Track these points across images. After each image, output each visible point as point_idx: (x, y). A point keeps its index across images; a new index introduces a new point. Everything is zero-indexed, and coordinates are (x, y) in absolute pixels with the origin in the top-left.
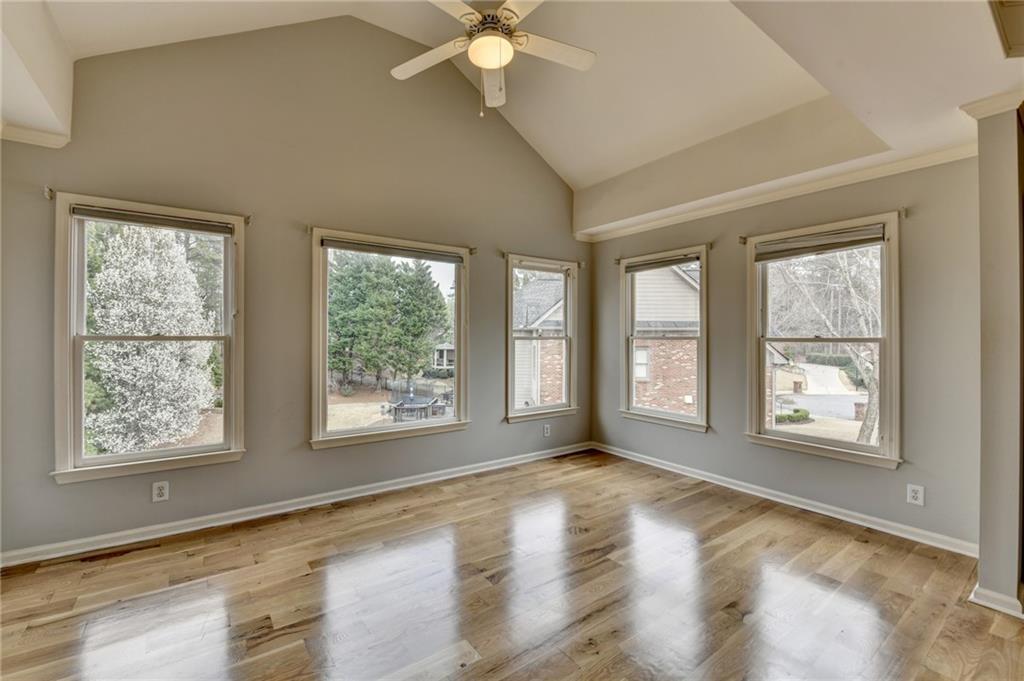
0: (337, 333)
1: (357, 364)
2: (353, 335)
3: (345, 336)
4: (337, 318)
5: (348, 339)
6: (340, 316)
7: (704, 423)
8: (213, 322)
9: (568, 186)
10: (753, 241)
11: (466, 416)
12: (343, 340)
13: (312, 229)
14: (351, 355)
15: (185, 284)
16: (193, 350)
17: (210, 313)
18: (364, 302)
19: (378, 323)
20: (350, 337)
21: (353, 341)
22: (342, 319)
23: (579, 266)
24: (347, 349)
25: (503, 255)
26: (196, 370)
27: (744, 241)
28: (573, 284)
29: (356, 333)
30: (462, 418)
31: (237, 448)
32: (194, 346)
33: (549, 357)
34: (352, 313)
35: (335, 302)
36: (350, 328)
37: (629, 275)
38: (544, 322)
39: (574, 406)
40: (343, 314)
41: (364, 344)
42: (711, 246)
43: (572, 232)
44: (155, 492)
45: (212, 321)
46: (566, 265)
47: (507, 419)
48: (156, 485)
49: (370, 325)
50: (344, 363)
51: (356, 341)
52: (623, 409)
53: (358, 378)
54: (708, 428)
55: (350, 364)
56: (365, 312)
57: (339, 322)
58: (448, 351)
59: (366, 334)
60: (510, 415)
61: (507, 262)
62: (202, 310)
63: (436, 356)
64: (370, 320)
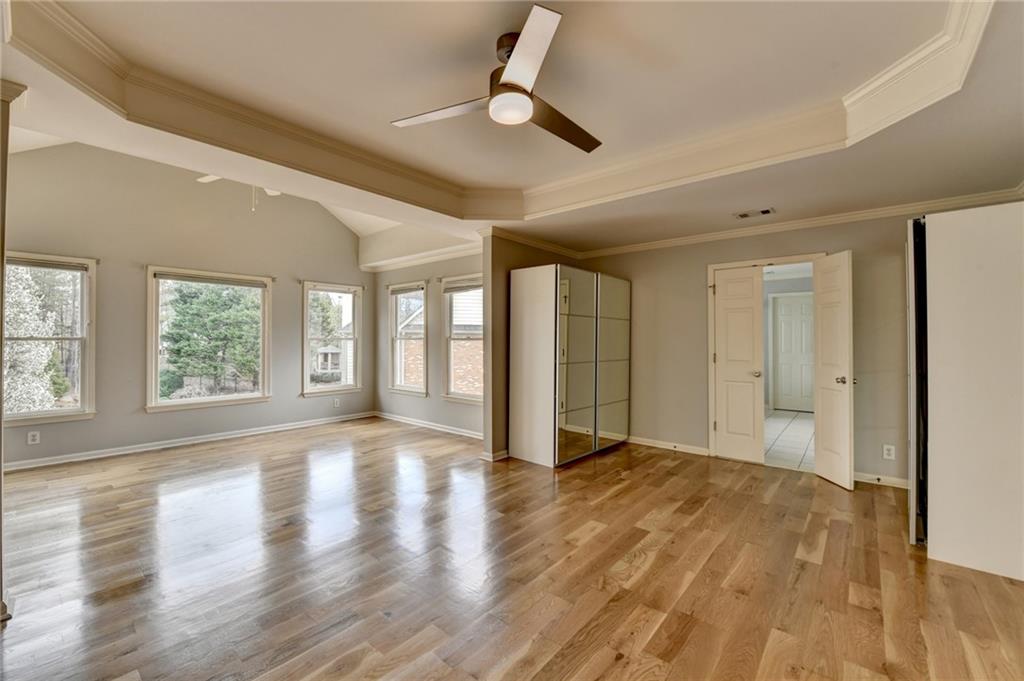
0: (207, 336)
1: (230, 369)
2: (225, 338)
3: (216, 339)
4: (206, 320)
5: (219, 343)
6: (211, 318)
7: (424, 391)
8: (52, 324)
9: (355, 234)
10: (444, 280)
11: (269, 392)
12: (213, 343)
13: (147, 267)
14: (223, 359)
15: (17, 280)
16: (27, 355)
17: (49, 314)
18: (238, 304)
19: (254, 325)
20: (222, 340)
21: (225, 345)
22: (213, 321)
23: (364, 288)
24: (220, 354)
25: (300, 283)
26: (31, 378)
27: (440, 280)
28: (360, 302)
29: (229, 336)
30: (266, 393)
31: (90, 409)
32: (29, 351)
33: (412, 358)
34: (224, 315)
35: (205, 303)
36: (223, 330)
37: (394, 297)
38: (408, 325)
39: (359, 385)
40: (214, 315)
41: (238, 347)
42: (428, 282)
43: (358, 264)
44: (30, 438)
45: (50, 323)
46: (353, 289)
47: (302, 395)
48: (30, 434)
49: (246, 327)
50: (215, 368)
51: (230, 344)
52: (390, 387)
53: (233, 385)
54: (427, 394)
55: (222, 369)
56: (239, 314)
57: (209, 324)
58: (332, 354)
59: (240, 337)
60: (305, 392)
61: (303, 287)
62: (38, 310)
63: (321, 359)
64: (246, 323)
